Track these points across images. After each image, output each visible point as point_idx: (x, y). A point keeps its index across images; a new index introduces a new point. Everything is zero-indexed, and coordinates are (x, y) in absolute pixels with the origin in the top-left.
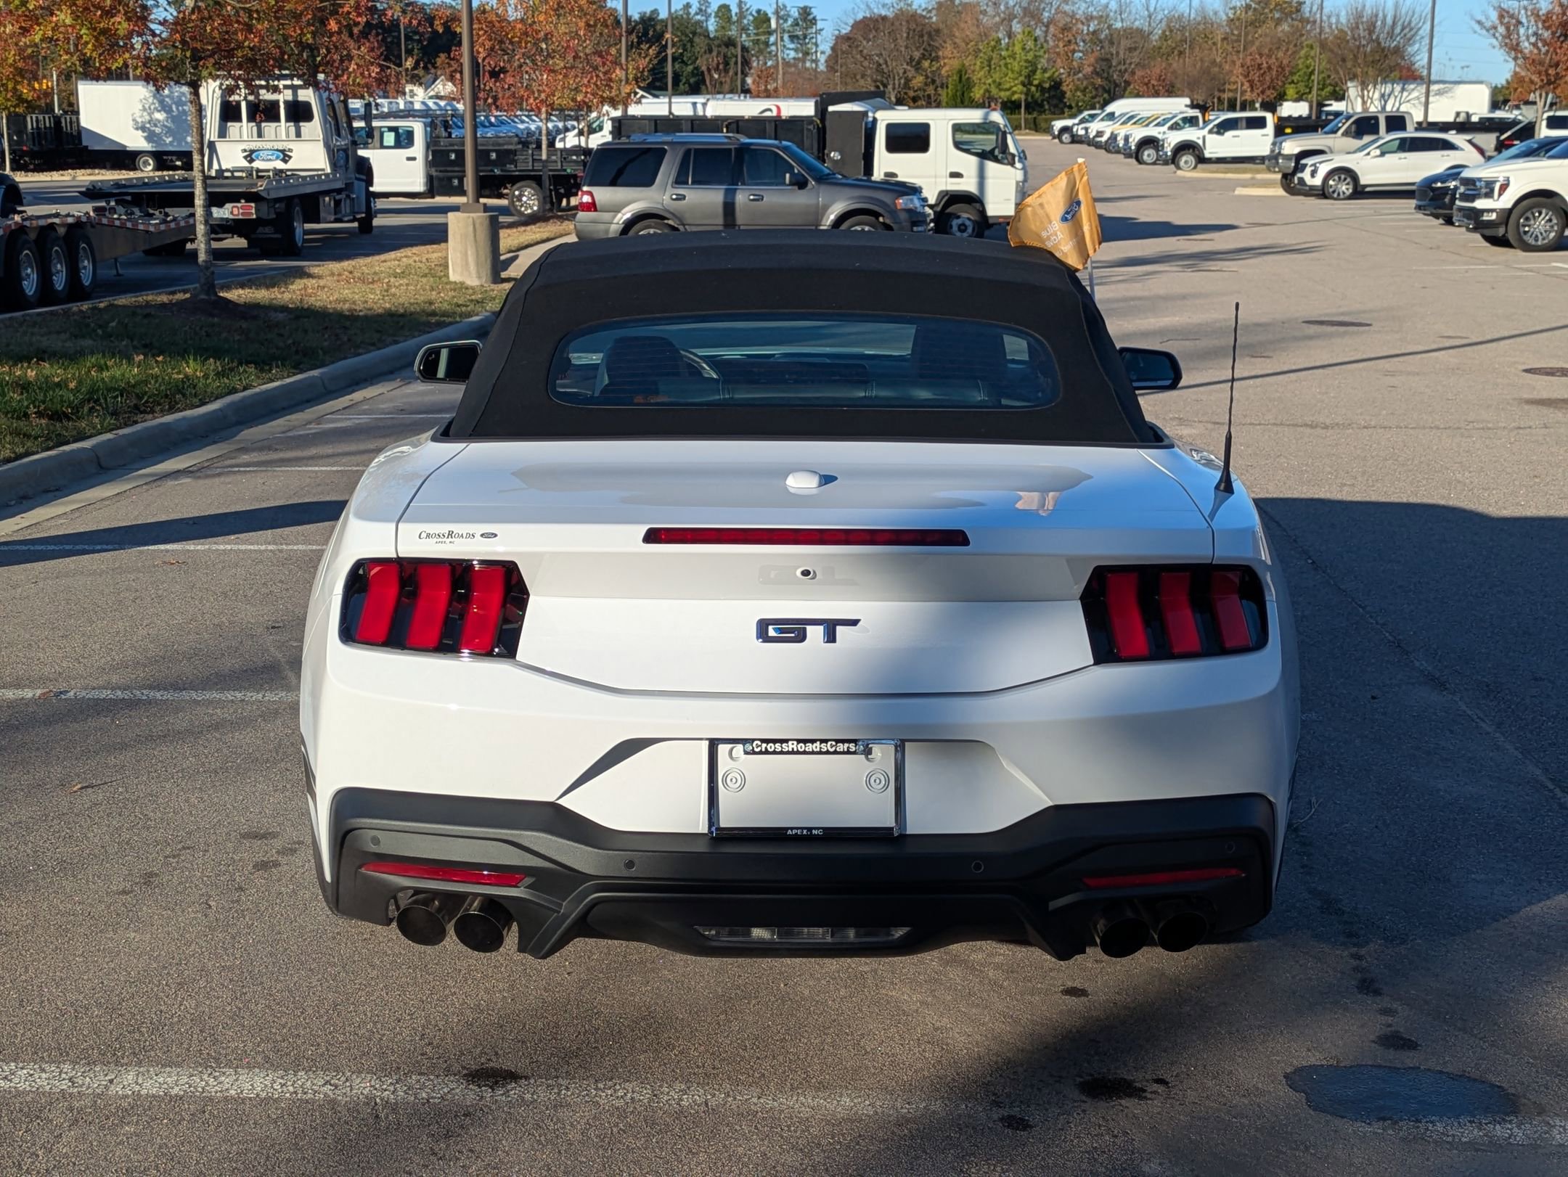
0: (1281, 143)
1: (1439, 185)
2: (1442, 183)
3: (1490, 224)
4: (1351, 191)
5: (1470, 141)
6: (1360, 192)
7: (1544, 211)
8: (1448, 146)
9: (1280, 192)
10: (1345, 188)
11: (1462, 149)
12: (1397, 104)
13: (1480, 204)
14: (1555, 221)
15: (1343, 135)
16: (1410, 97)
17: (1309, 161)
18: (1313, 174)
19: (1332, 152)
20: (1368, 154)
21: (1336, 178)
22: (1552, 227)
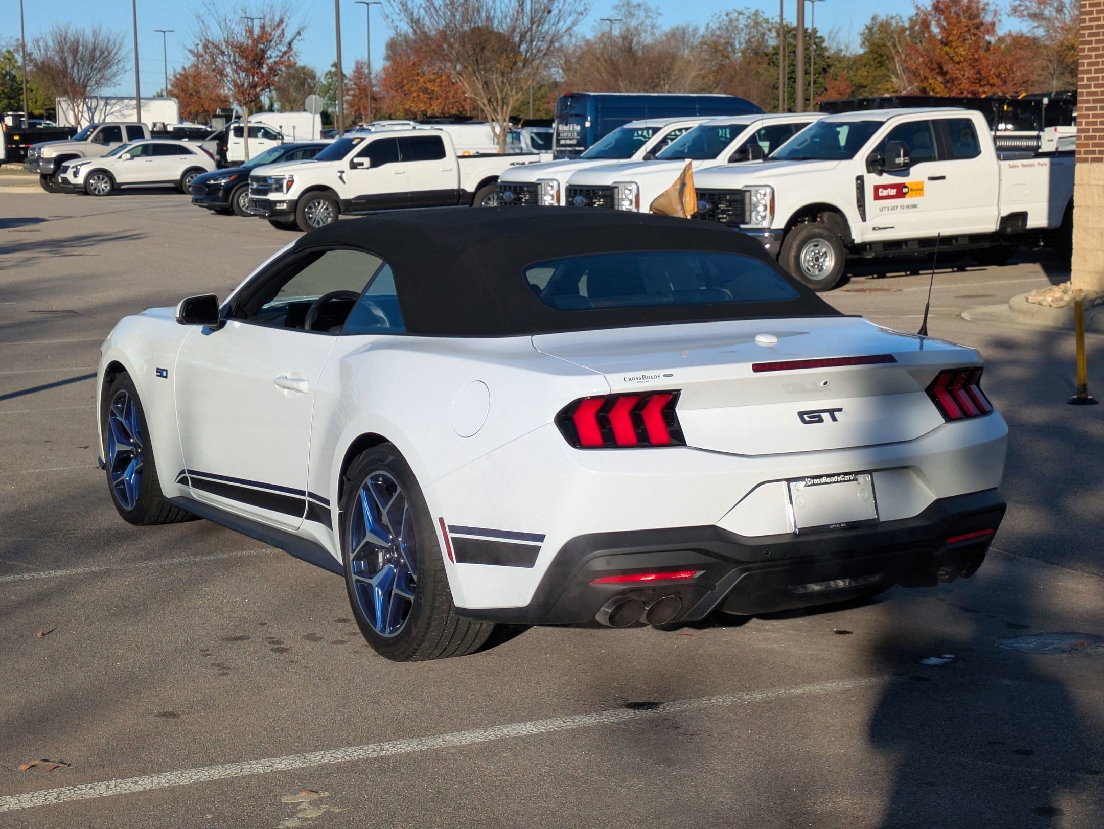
0: (40, 149)
1: (212, 182)
2: (215, 180)
3: (282, 212)
4: (109, 188)
5: (200, 147)
6: (117, 189)
7: (322, 202)
8: (184, 151)
9: (41, 190)
10: (104, 186)
11: (196, 154)
12: (103, 116)
13: (273, 196)
14: (330, 209)
15: (92, 141)
16: (113, 110)
17: (71, 163)
18: (76, 174)
19: (85, 156)
20: (120, 157)
21: (96, 177)
22: (329, 214)
